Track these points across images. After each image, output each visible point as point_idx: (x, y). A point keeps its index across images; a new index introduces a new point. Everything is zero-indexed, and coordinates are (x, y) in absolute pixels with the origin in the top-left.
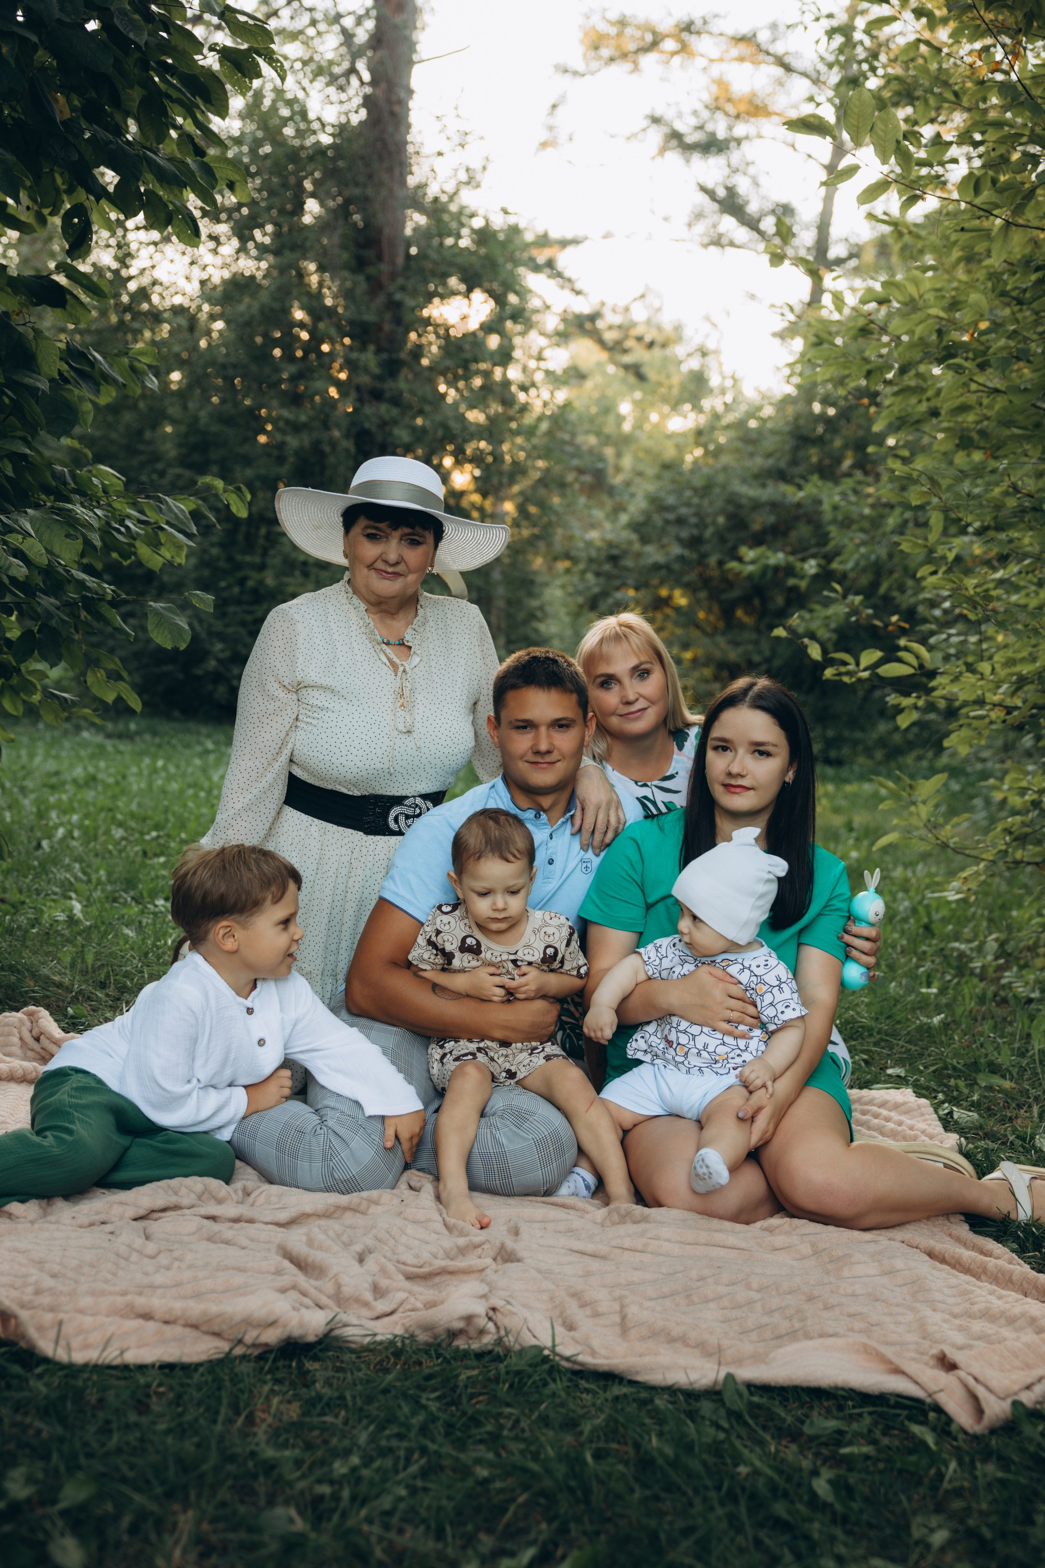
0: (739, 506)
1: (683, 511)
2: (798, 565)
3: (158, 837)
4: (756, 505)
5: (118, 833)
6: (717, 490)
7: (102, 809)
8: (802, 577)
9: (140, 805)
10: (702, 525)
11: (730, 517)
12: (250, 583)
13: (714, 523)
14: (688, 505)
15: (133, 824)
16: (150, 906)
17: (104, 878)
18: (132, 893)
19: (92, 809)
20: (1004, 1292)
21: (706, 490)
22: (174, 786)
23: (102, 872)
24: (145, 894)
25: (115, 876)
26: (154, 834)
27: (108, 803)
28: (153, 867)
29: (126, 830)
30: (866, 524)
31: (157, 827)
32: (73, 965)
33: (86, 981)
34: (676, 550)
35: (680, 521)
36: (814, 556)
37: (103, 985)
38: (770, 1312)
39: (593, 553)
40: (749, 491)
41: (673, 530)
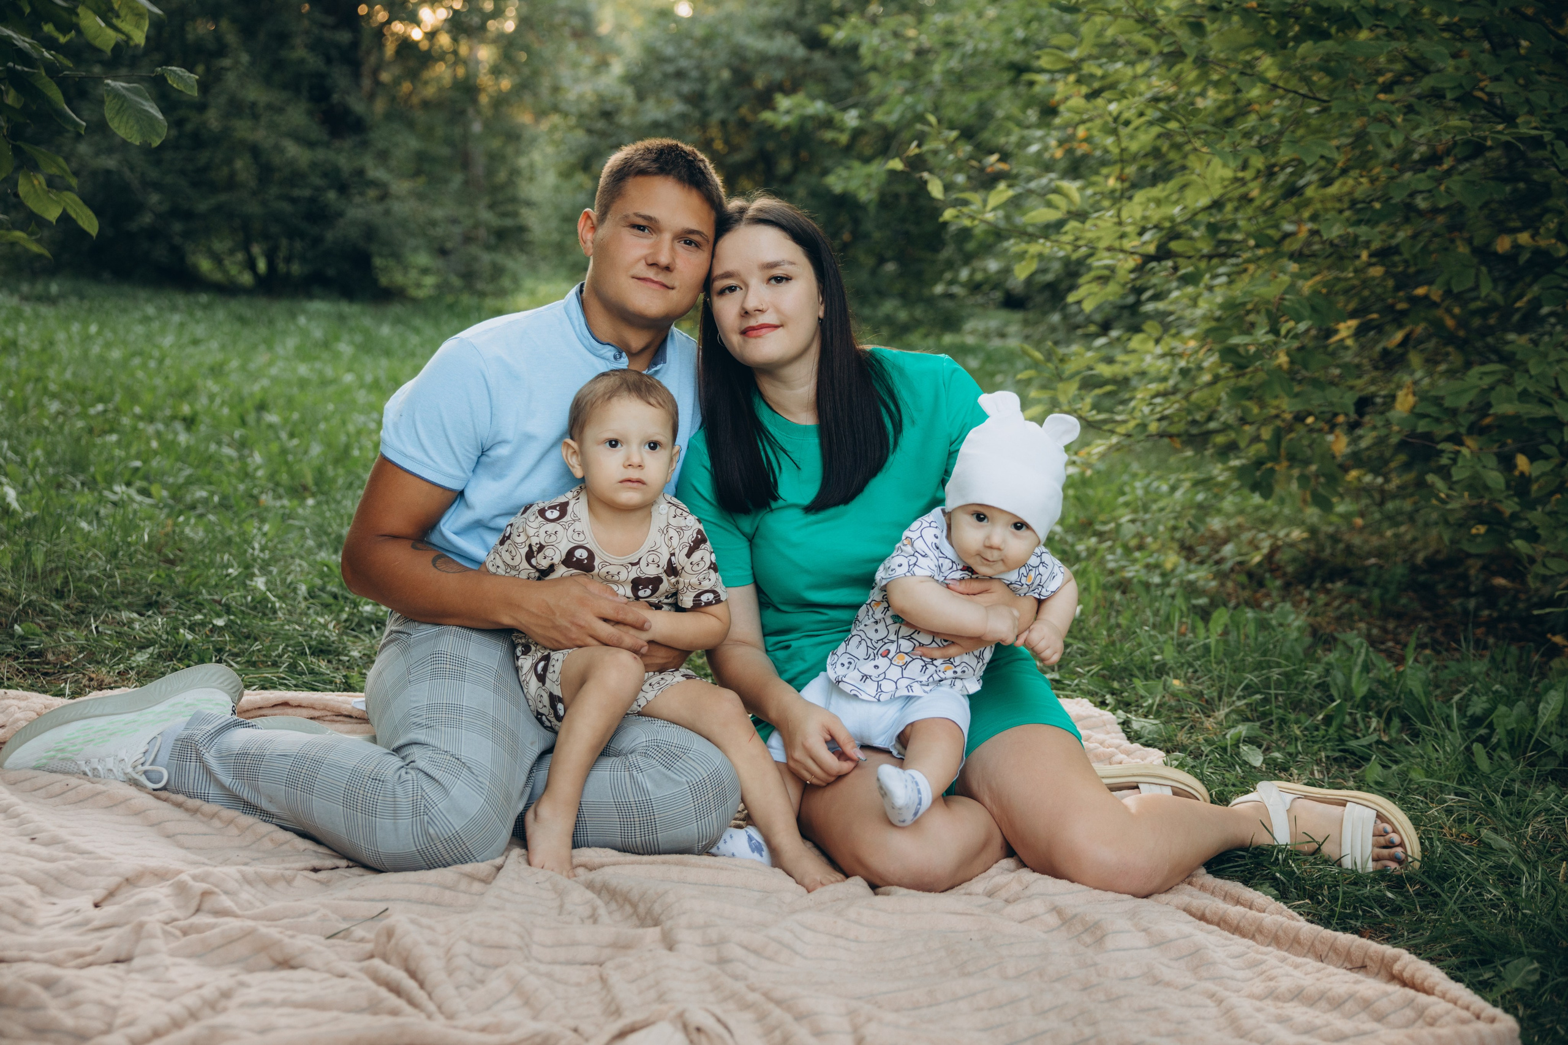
0: (744, 60)
1: (684, 63)
2: (838, 116)
3: (105, 411)
4: (764, 59)
5: (54, 406)
6: (719, 42)
7: (28, 380)
8: (842, 130)
9: (74, 374)
10: (704, 79)
11: (736, 71)
12: (189, 127)
13: (718, 77)
14: (688, 55)
15: (69, 396)
16: (106, 493)
17: (42, 460)
18: (81, 477)
19: (15, 378)
20: (1300, 960)
21: (706, 42)
22: (116, 354)
23: (39, 452)
24: (99, 478)
25: (56, 457)
26: (100, 407)
27: (34, 372)
28: (104, 446)
29: (63, 402)
30: (907, 72)
31: (101, 399)
32: (15, 569)
33: (36, 590)
34: (678, 107)
35: (680, 75)
36: (854, 106)
37: (59, 594)
38: (1043, 1013)
39: (585, 107)
40: (757, 44)
41: (673, 84)
